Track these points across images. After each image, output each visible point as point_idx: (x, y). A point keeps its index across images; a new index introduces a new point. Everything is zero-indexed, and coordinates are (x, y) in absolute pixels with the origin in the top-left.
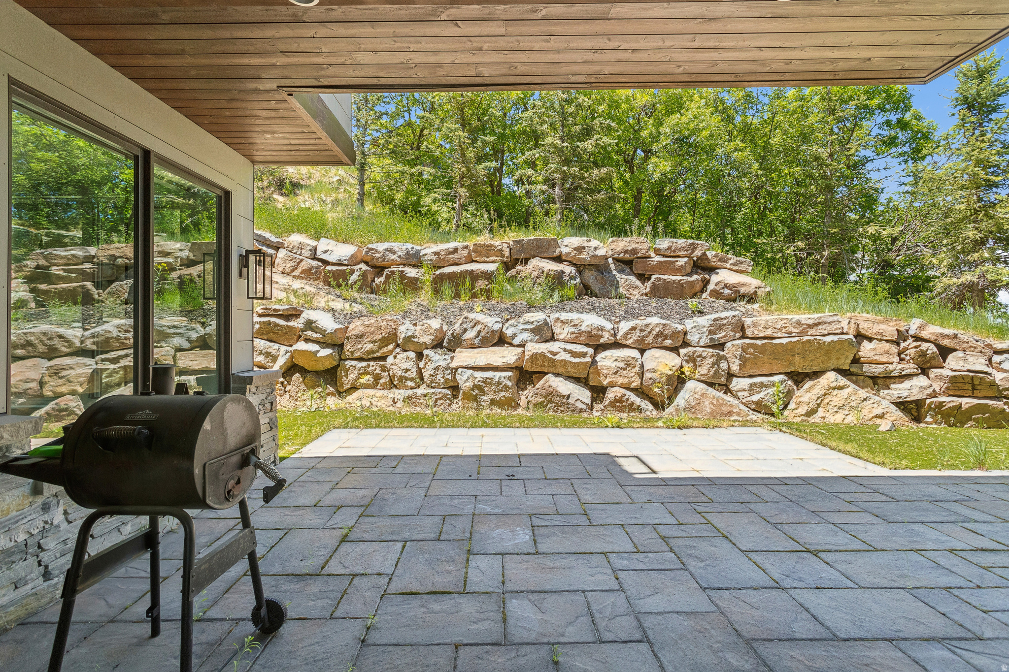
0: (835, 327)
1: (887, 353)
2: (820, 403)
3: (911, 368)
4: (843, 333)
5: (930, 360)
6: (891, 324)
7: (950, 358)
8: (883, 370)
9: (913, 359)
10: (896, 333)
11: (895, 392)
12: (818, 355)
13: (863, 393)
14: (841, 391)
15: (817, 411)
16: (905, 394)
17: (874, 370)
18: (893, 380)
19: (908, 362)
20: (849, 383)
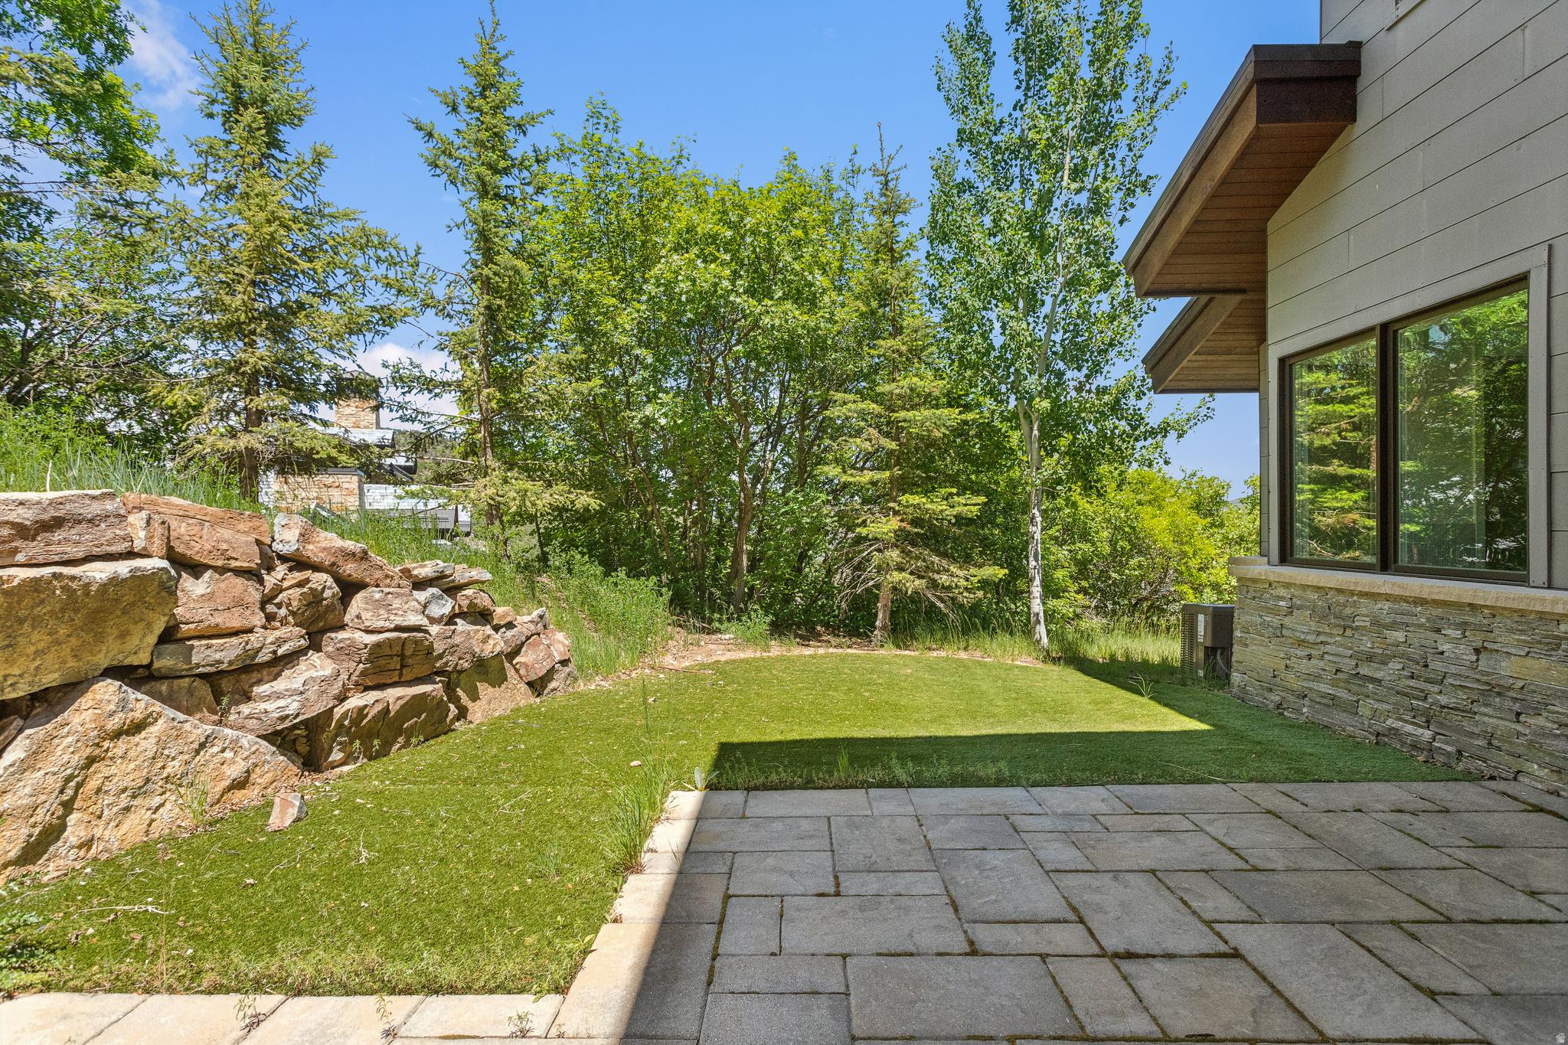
0: (109, 534)
1: (240, 603)
2: (73, 799)
3: (291, 636)
4: (130, 555)
5: (326, 612)
6: (241, 527)
7: (358, 602)
8: (239, 651)
9: (293, 613)
10: (256, 549)
11: (270, 706)
12: (63, 631)
13: (197, 727)
14: (137, 739)
15: (63, 827)
16: (293, 707)
17: (218, 656)
18: (255, 676)
19: (284, 622)
20: (158, 707)
